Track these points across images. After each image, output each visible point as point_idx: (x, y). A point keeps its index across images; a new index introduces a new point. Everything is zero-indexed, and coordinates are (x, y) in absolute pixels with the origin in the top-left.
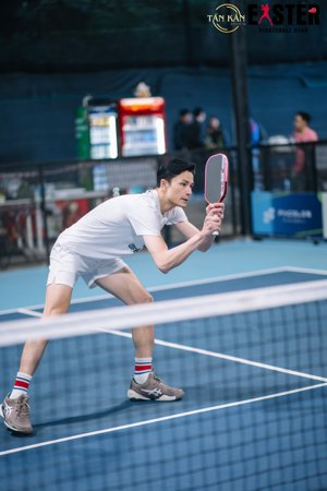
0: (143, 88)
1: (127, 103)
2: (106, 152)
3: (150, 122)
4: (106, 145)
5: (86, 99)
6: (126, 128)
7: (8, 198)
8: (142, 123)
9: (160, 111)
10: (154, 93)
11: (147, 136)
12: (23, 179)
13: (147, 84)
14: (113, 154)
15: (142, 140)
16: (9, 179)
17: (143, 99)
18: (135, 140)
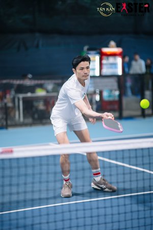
0: (112, 43)
1: (105, 50)
2: (94, 72)
3: (115, 59)
4: (94, 69)
5: (86, 48)
6: (104, 62)
7: (48, 92)
8: (111, 60)
9: (120, 54)
10: (118, 46)
11: (113, 66)
12: (55, 84)
13: (115, 41)
14: (97, 74)
15: (111, 68)
16: (48, 84)
17: (112, 49)
18: (108, 68)
